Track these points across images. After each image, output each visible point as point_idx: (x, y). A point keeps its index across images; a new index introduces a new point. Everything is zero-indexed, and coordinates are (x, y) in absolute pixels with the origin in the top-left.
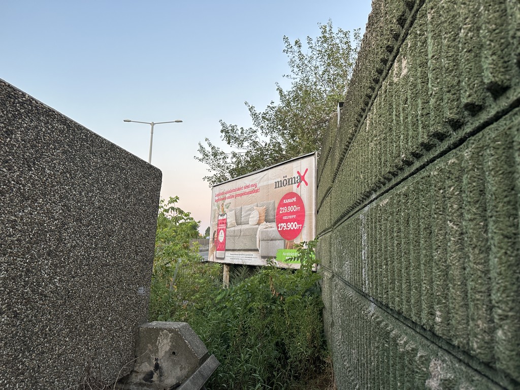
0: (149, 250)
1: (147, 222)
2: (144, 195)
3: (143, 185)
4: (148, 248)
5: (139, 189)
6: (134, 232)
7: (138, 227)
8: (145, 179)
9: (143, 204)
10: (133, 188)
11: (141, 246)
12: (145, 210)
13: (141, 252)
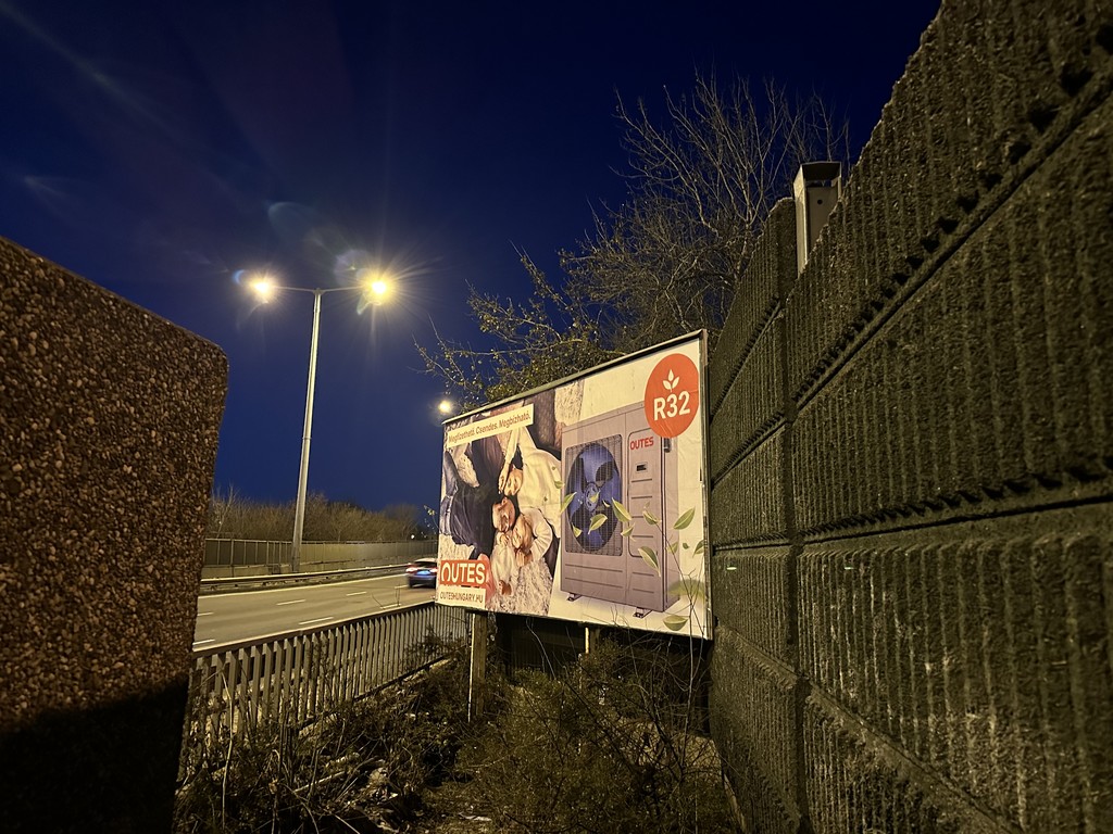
0: (166, 656)
1: (152, 548)
2: (130, 442)
3: (127, 400)
4: (155, 650)
5: (99, 416)
6: (71, 599)
7: (98, 575)
8: (137, 378)
9: (126, 478)
10: (59, 411)
11: (114, 651)
12: (141, 504)
13: (121, 671)
